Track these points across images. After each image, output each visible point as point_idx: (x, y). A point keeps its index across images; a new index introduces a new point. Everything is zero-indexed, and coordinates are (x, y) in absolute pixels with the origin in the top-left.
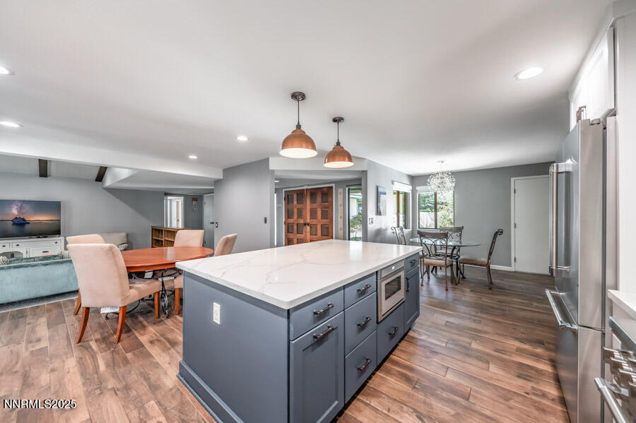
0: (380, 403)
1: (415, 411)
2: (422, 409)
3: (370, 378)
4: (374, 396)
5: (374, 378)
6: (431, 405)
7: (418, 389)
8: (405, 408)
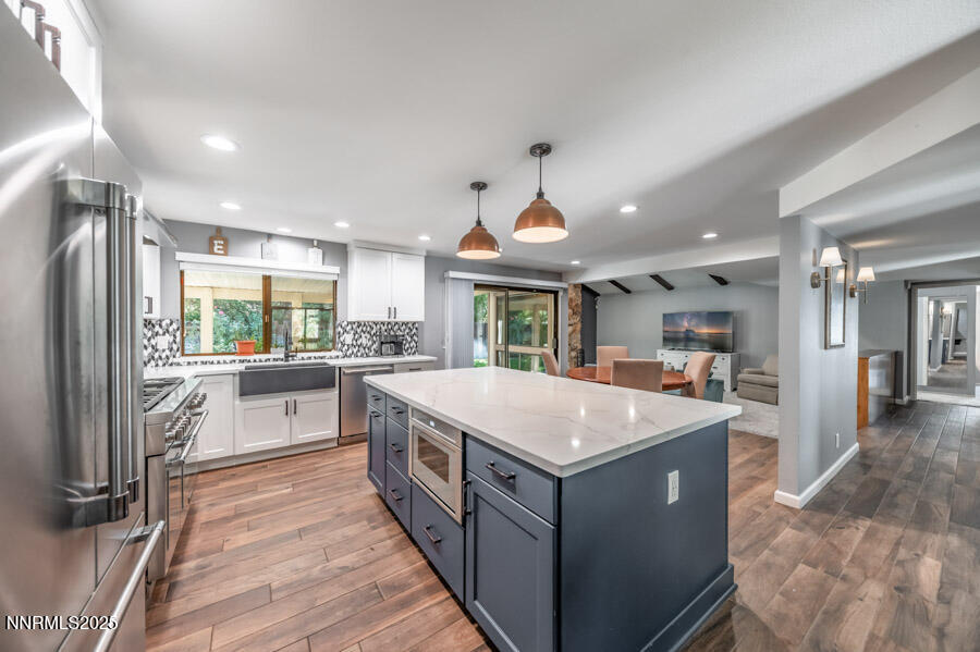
0: (385, 547)
1: (354, 569)
2: (349, 577)
3: (421, 551)
4: (396, 545)
5: (420, 555)
6: (344, 587)
7: (372, 589)
8: (363, 563)
